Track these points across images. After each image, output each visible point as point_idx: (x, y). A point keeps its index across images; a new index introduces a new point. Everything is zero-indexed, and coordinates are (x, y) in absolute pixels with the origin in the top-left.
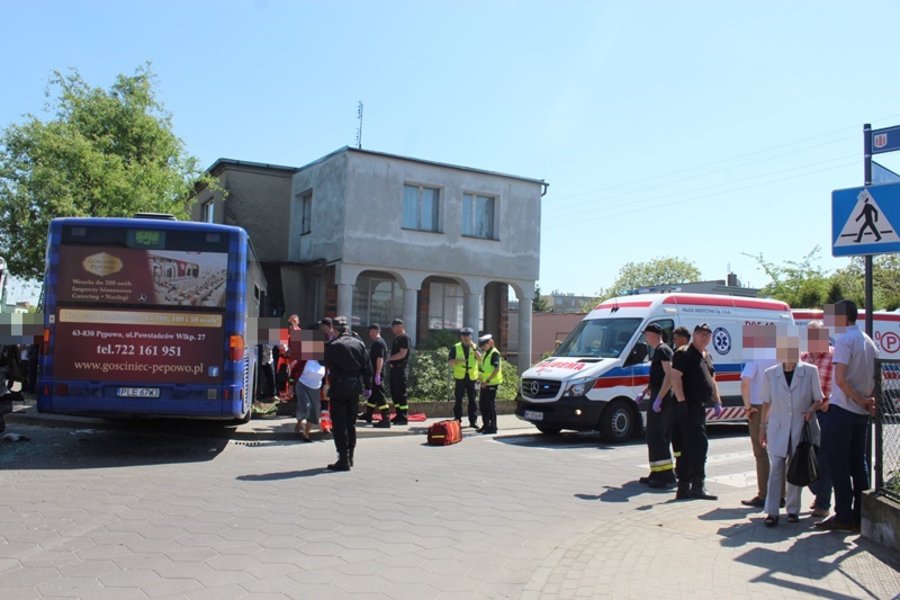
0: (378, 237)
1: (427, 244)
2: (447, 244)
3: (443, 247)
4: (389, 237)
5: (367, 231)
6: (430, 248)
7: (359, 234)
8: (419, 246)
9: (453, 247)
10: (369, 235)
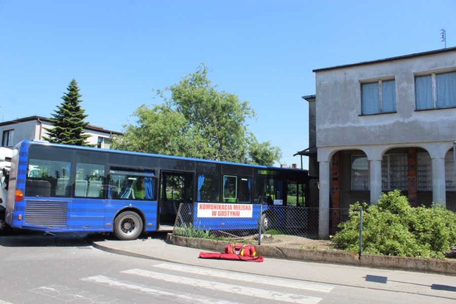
0: (341, 125)
1: (382, 124)
2: (401, 120)
3: (397, 123)
4: (349, 124)
5: (332, 123)
6: (384, 126)
7: (327, 126)
8: (375, 127)
9: (406, 121)
10: (334, 125)
